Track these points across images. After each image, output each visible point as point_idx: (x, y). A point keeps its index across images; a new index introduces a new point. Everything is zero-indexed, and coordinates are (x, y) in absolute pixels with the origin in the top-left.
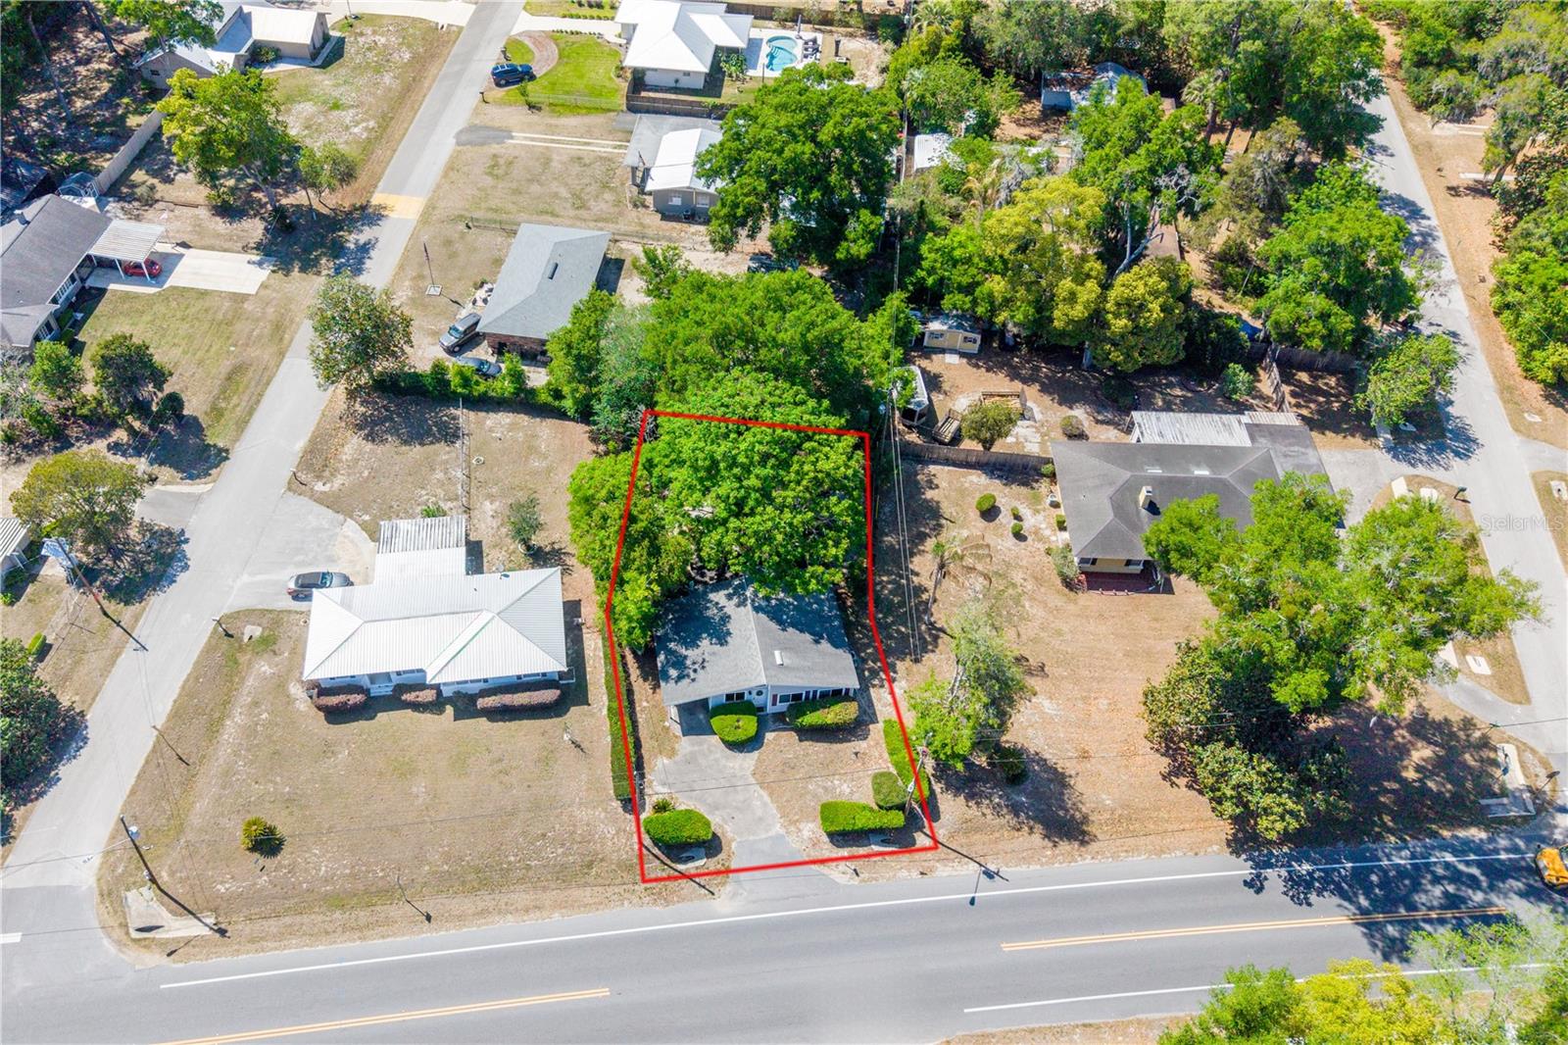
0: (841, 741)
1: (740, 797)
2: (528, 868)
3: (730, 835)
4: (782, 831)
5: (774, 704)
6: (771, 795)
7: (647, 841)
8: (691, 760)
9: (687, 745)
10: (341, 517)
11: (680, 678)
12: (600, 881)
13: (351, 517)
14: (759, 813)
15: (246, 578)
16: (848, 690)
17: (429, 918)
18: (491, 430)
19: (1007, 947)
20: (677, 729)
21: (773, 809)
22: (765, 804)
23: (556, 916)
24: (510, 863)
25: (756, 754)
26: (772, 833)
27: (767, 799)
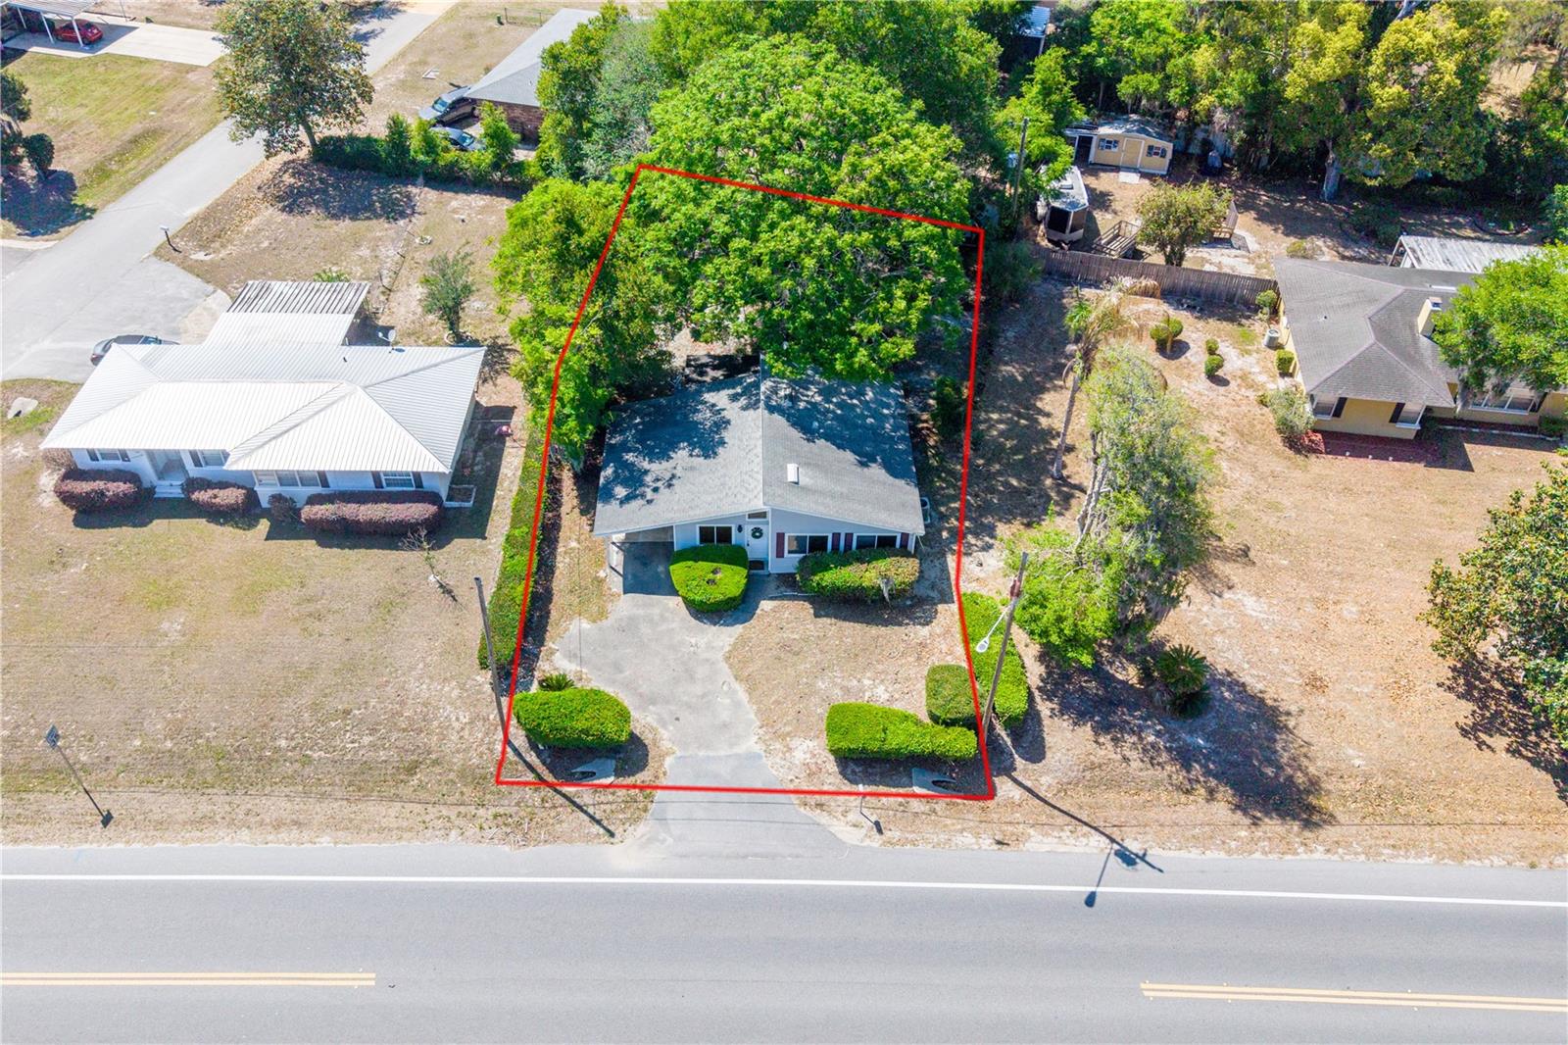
0: (886, 623)
1: (698, 689)
2: (307, 761)
3: (665, 745)
4: (758, 748)
5: (780, 554)
6: (750, 691)
7: (519, 738)
8: (629, 626)
9: (629, 605)
10: (210, 288)
11: (628, 499)
12: (423, 795)
13: (224, 289)
14: (725, 716)
15: (47, 344)
16: (905, 536)
17: (107, 820)
18: (455, 211)
19: (1152, 990)
20: (616, 583)
21: (750, 713)
22: (737, 704)
23: (325, 841)
24: (277, 750)
25: (739, 629)
26: (741, 749)
27: (742, 694)
